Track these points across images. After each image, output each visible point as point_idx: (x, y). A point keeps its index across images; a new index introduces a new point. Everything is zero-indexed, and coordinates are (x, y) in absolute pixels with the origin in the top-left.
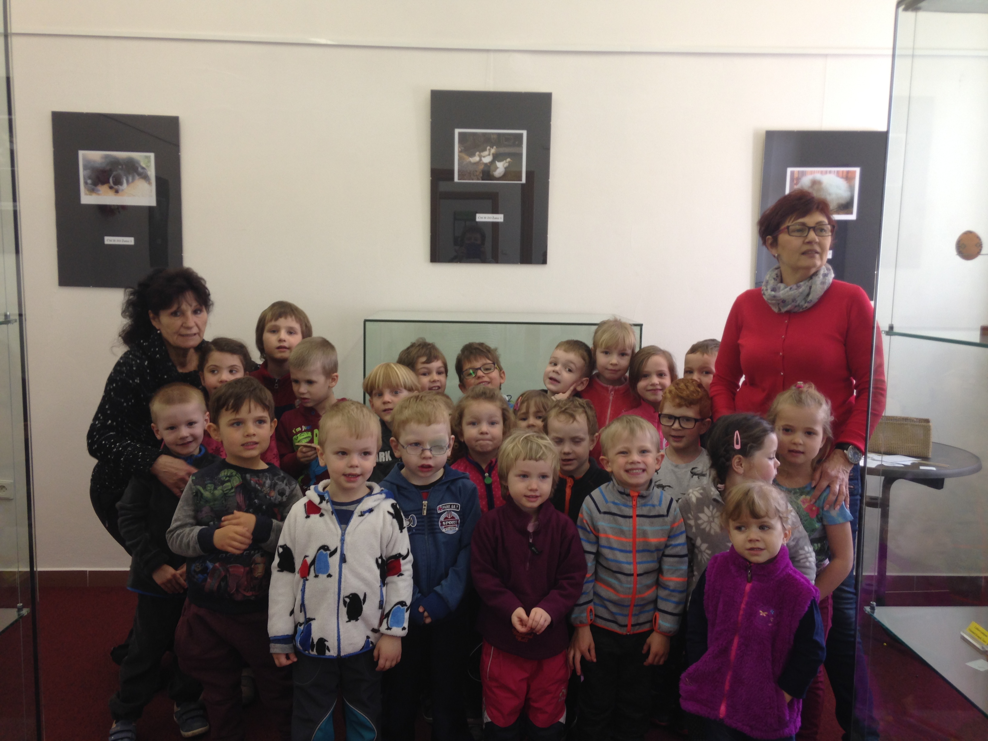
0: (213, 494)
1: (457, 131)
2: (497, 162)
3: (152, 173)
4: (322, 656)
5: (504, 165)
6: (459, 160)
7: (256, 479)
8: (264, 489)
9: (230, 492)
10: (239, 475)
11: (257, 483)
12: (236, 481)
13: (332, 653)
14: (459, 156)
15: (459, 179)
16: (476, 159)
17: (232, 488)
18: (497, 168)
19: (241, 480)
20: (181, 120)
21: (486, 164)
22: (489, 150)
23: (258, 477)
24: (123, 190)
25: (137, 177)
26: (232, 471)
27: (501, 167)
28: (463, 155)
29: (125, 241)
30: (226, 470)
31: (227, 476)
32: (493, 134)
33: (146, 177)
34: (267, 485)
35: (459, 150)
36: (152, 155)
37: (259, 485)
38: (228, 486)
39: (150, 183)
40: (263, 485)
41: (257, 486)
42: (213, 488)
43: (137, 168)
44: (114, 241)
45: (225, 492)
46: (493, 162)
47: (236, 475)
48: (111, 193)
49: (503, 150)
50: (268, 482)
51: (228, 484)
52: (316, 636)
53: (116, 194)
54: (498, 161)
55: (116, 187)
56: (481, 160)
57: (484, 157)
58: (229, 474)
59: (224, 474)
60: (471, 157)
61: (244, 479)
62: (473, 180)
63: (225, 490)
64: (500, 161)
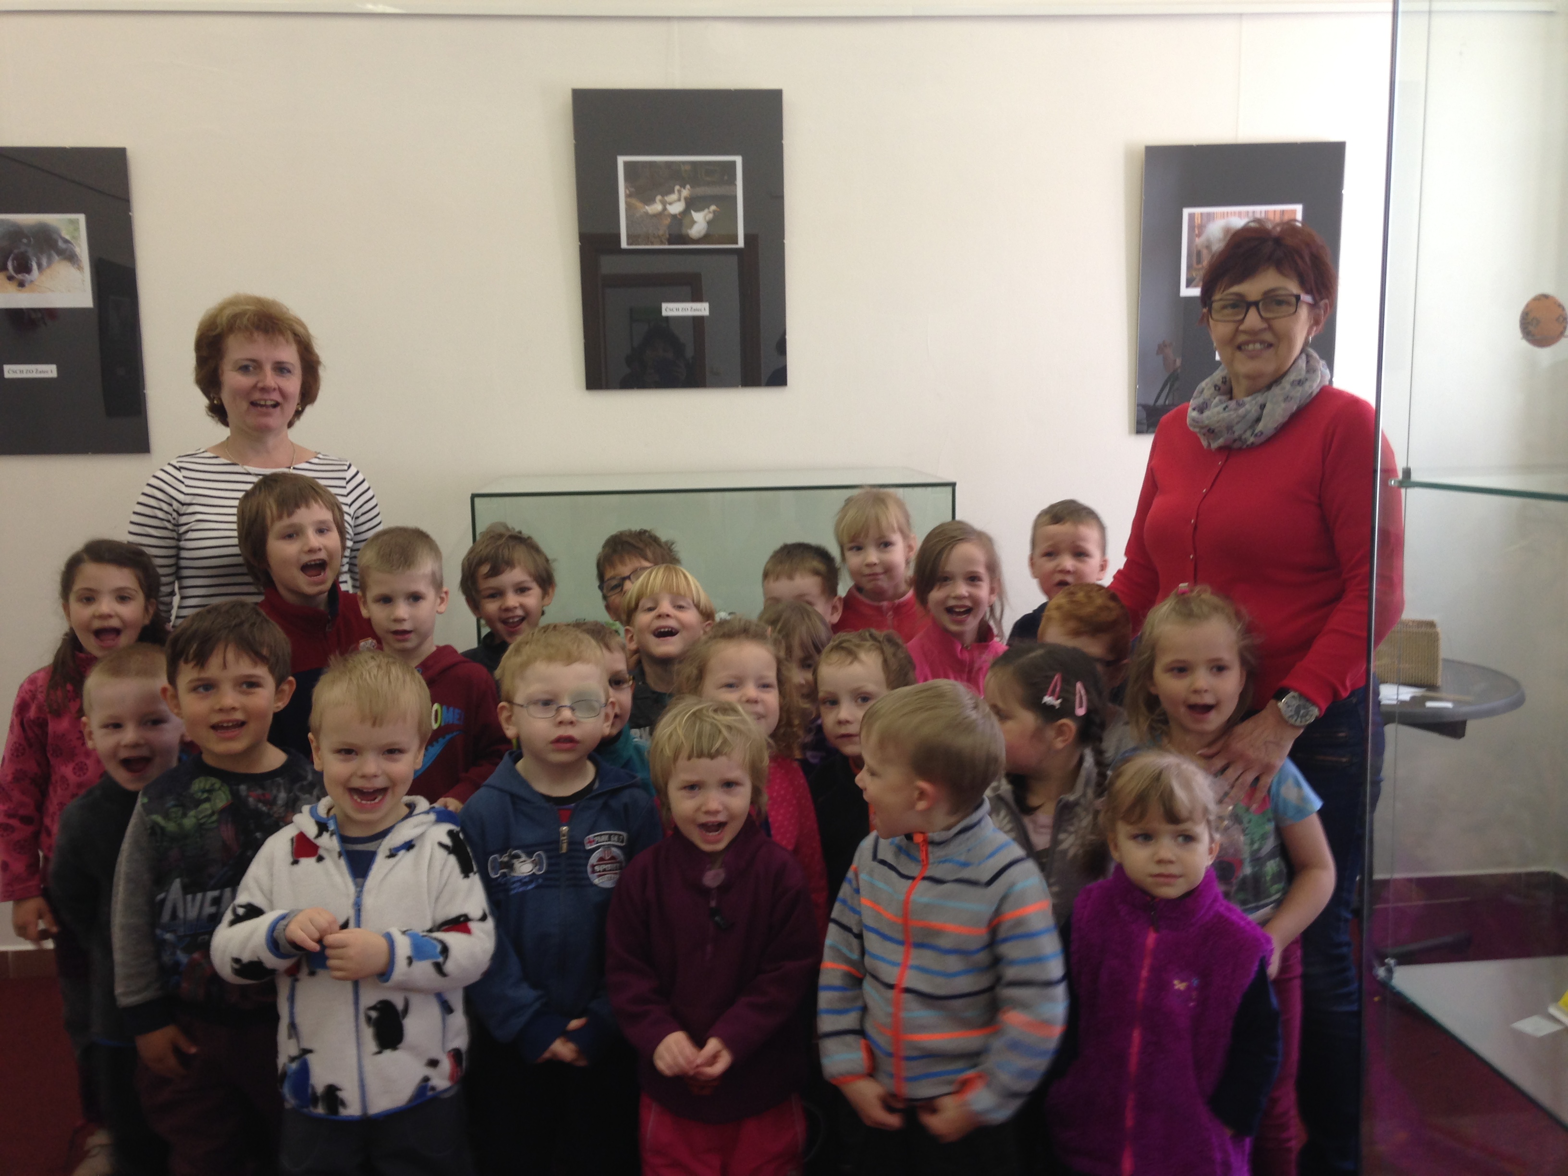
0: (180, 825)
1: (621, 160)
2: (693, 212)
3: (82, 250)
4: (334, 1117)
5: (705, 217)
6: (627, 210)
7: (260, 792)
8: (275, 809)
9: (210, 821)
10: (226, 788)
11: (259, 801)
12: (221, 799)
13: (352, 1110)
14: (627, 203)
15: (628, 244)
16: (657, 207)
17: (213, 813)
18: (693, 222)
19: (230, 797)
20: (130, 154)
21: (674, 217)
22: (679, 192)
23: (263, 788)
24: (32, 281)
25: (56, 258)
26: (213, 780)
27: (700, 222)
28: (634, 201)
29: (40, 372)
30: (202, 779)
31: (204, 791)
32: (684, 163)
33: (71, 257)
34: (280, 802)
35: (625, 192)
36: (81, 218)
37: (265, 803)
38: (206, 809)
39: (80, 268)
40: (272, 803)
41: (260, 805)
42: (180, 813)
43: (56, 242)
44: (22, 372)
45: (202, 821)
46: (686, 212)
47: (220, 789)
48: (11, 287)
49: (702, 191)
50: (283, 795)
51: (207, 805)
52: (320, 1079)
53: (20, 288)
54: (696, 211)
55: (20, 277)
56: (665, 209)
57: (670, 204)
58: (207, 787)
59: (199, 785)
60: (647, 205)
61: (235, 794)
62: (652, 244)
63: (200, 817)
64: (698, 210)
